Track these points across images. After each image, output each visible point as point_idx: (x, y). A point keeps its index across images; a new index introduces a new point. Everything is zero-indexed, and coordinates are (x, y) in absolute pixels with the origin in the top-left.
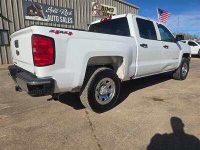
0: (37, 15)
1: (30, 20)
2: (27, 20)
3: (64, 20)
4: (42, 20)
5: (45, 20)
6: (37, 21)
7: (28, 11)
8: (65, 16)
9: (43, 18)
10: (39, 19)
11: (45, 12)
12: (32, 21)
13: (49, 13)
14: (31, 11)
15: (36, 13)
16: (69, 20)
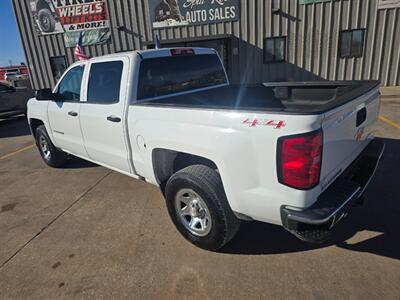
0: (168, 17)
1: (160, 29)
2: (156, 29)
3: (217, 15)
4: (178, 24)
5: (183, 23)
6: (170, 28)
7: (157, 13)
8: (219, 6)
9: (178, 20)
10: (173, 23)
11: (181, 8)
12: (163, 28)
13: (188, 9)
14: (161, 12)
15: (168, 13)
16: (227, 13)
